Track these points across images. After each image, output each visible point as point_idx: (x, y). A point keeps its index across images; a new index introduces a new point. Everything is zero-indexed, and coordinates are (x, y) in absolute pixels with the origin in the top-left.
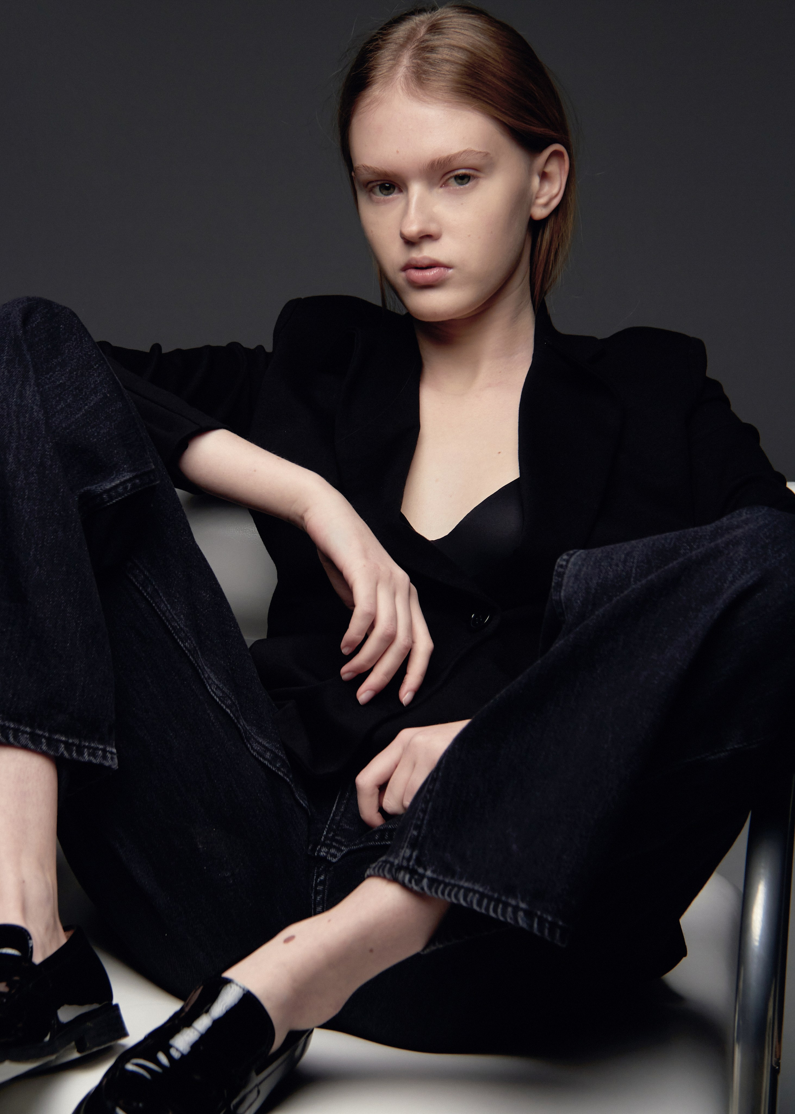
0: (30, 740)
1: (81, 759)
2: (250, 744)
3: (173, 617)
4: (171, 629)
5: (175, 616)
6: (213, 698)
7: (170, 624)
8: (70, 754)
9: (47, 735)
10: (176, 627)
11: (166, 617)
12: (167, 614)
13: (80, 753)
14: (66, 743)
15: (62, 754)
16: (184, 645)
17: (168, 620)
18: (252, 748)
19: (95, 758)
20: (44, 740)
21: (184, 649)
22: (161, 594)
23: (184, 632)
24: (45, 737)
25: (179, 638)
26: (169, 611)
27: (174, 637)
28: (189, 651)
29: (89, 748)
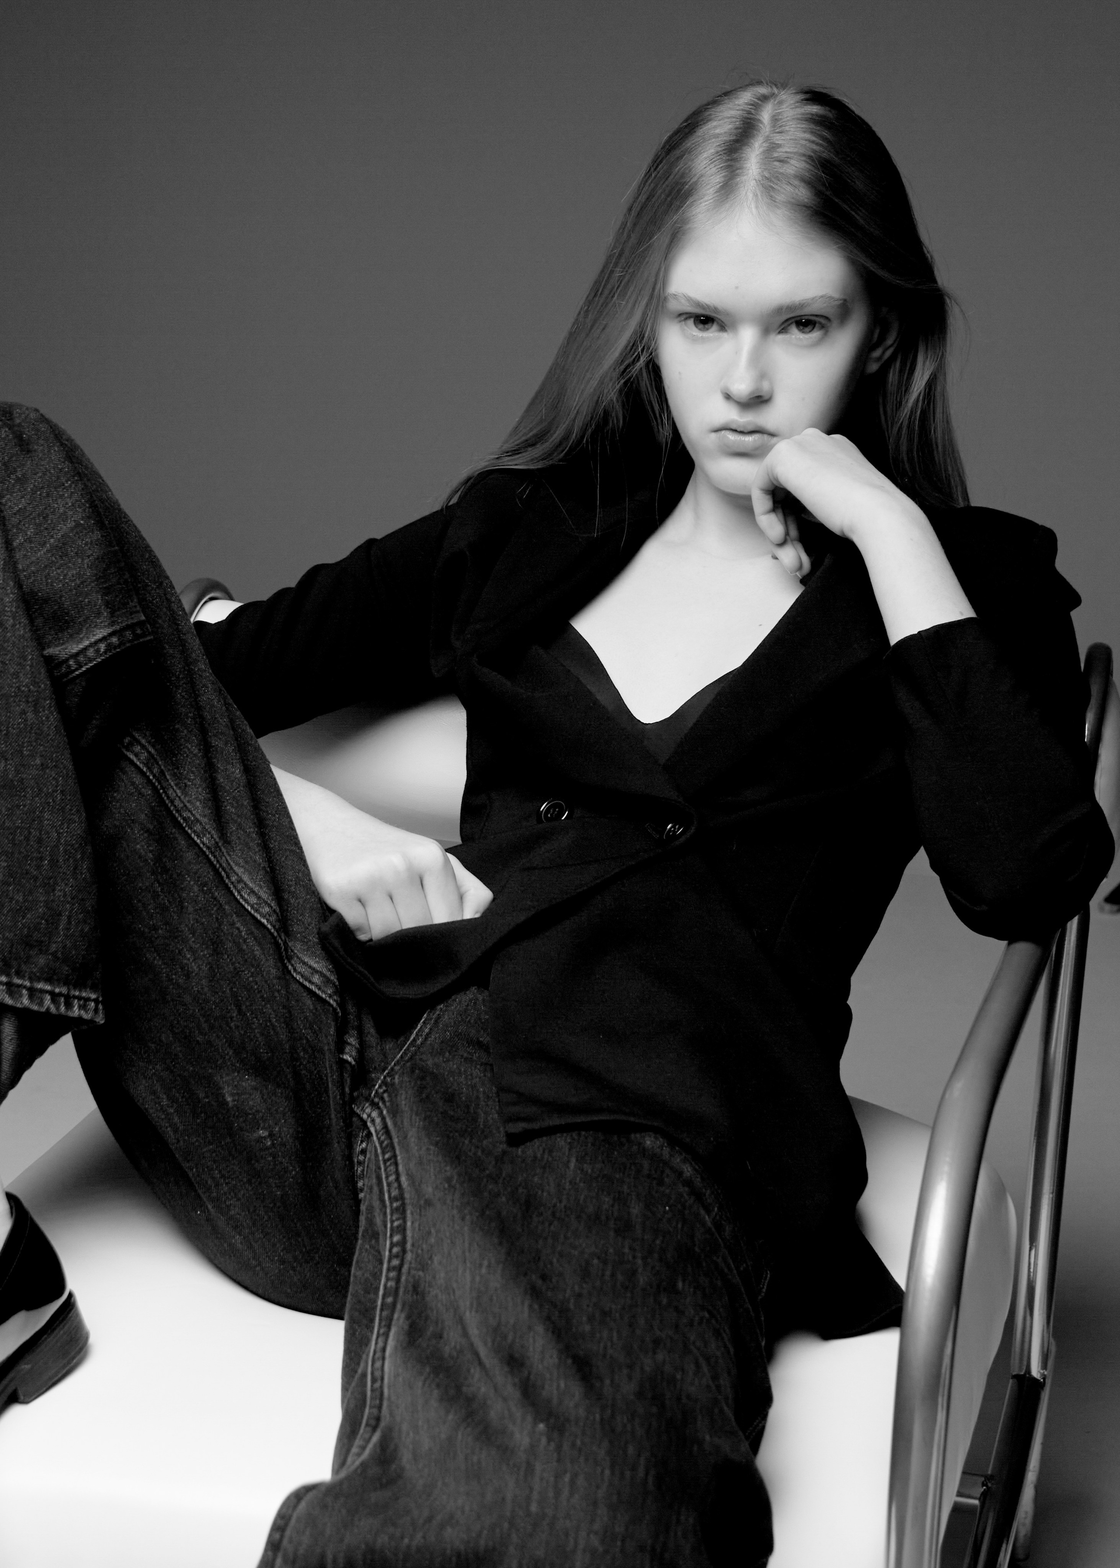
0: (6, 993)
1: (70, 1014)
2: (292, 965)
3: (185, 806)
4: (182, 821)
5: (188, 805)
6: (243, 907)
7: (181, 815)
8: (58, 1008)
9: (27, 983)
10: (189, 818)
11: (175, 806)
12: (177, 802)
13: (69, 1005)
14: (52, 993)
15: (48, 1009)
16: (201, 840)
17: (178, 811)
18: (295, 970)
19: (86, 1012)
20: (24, 992)
21: (202, 846)
22: (168, 777)
23: (201, 824)
24: (25, 987)
25: (195, 832)
26: (179, 797)
27: (187, 832)
28: (208, 848)
29: (79, 998)
